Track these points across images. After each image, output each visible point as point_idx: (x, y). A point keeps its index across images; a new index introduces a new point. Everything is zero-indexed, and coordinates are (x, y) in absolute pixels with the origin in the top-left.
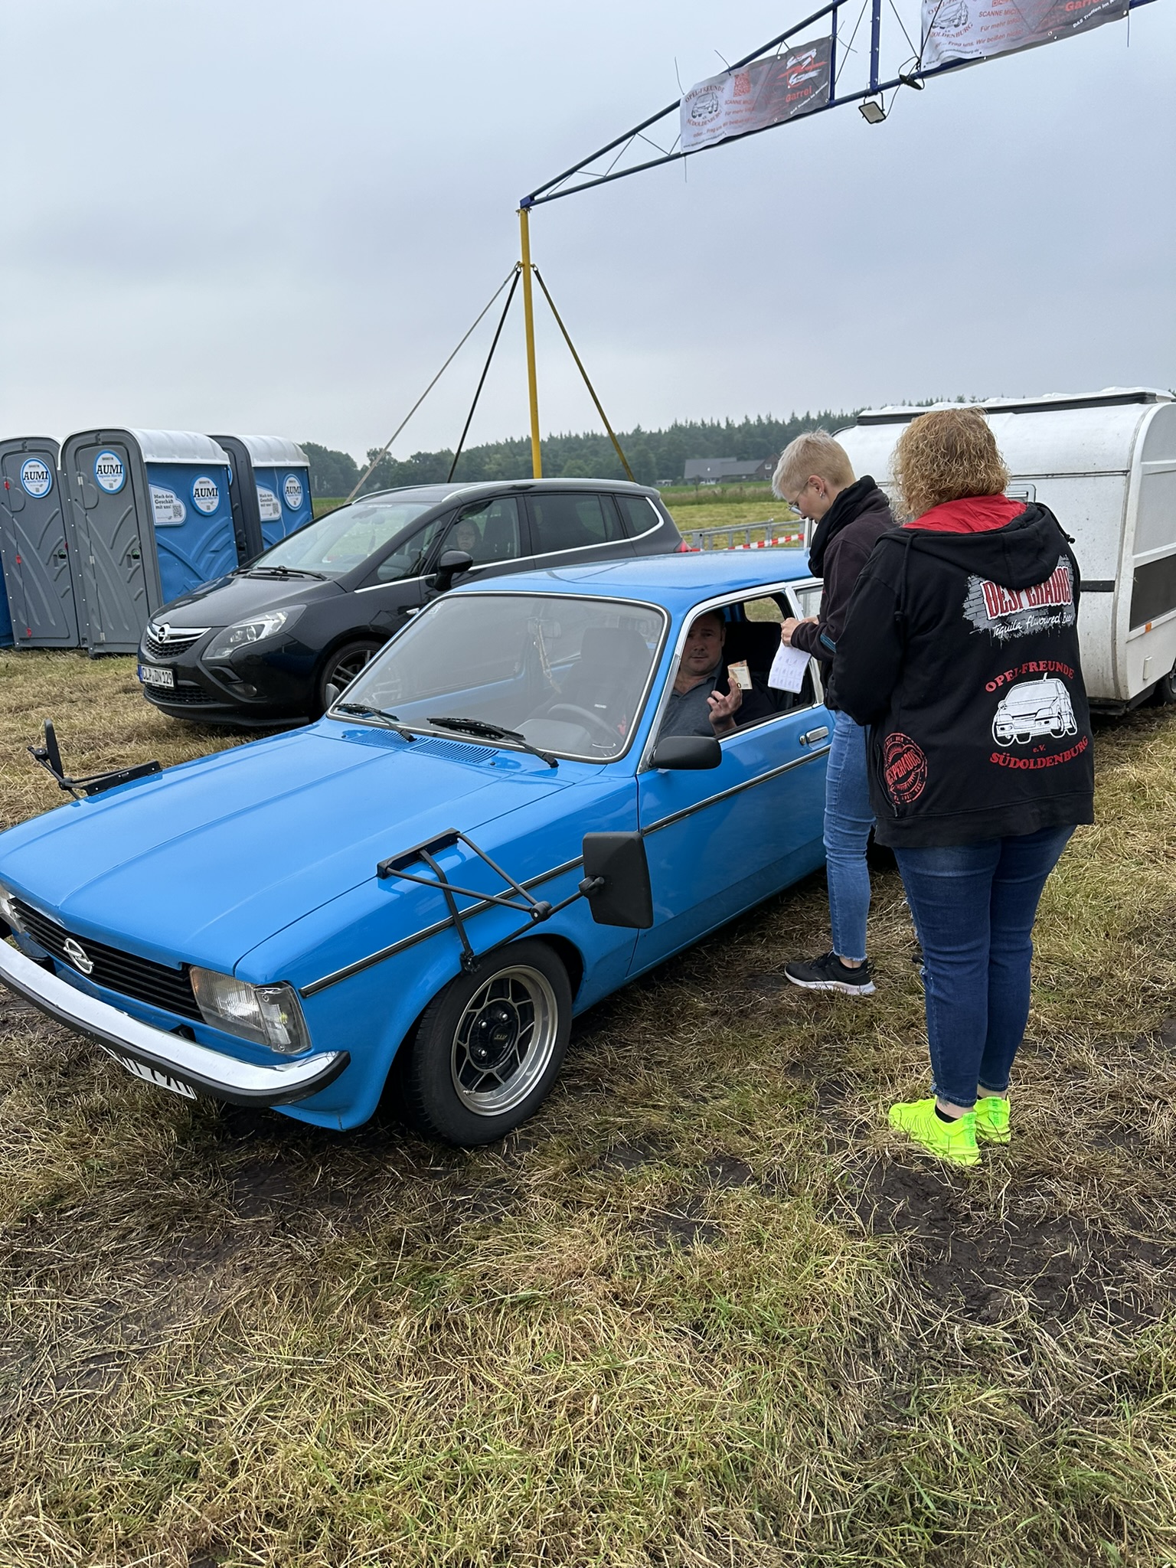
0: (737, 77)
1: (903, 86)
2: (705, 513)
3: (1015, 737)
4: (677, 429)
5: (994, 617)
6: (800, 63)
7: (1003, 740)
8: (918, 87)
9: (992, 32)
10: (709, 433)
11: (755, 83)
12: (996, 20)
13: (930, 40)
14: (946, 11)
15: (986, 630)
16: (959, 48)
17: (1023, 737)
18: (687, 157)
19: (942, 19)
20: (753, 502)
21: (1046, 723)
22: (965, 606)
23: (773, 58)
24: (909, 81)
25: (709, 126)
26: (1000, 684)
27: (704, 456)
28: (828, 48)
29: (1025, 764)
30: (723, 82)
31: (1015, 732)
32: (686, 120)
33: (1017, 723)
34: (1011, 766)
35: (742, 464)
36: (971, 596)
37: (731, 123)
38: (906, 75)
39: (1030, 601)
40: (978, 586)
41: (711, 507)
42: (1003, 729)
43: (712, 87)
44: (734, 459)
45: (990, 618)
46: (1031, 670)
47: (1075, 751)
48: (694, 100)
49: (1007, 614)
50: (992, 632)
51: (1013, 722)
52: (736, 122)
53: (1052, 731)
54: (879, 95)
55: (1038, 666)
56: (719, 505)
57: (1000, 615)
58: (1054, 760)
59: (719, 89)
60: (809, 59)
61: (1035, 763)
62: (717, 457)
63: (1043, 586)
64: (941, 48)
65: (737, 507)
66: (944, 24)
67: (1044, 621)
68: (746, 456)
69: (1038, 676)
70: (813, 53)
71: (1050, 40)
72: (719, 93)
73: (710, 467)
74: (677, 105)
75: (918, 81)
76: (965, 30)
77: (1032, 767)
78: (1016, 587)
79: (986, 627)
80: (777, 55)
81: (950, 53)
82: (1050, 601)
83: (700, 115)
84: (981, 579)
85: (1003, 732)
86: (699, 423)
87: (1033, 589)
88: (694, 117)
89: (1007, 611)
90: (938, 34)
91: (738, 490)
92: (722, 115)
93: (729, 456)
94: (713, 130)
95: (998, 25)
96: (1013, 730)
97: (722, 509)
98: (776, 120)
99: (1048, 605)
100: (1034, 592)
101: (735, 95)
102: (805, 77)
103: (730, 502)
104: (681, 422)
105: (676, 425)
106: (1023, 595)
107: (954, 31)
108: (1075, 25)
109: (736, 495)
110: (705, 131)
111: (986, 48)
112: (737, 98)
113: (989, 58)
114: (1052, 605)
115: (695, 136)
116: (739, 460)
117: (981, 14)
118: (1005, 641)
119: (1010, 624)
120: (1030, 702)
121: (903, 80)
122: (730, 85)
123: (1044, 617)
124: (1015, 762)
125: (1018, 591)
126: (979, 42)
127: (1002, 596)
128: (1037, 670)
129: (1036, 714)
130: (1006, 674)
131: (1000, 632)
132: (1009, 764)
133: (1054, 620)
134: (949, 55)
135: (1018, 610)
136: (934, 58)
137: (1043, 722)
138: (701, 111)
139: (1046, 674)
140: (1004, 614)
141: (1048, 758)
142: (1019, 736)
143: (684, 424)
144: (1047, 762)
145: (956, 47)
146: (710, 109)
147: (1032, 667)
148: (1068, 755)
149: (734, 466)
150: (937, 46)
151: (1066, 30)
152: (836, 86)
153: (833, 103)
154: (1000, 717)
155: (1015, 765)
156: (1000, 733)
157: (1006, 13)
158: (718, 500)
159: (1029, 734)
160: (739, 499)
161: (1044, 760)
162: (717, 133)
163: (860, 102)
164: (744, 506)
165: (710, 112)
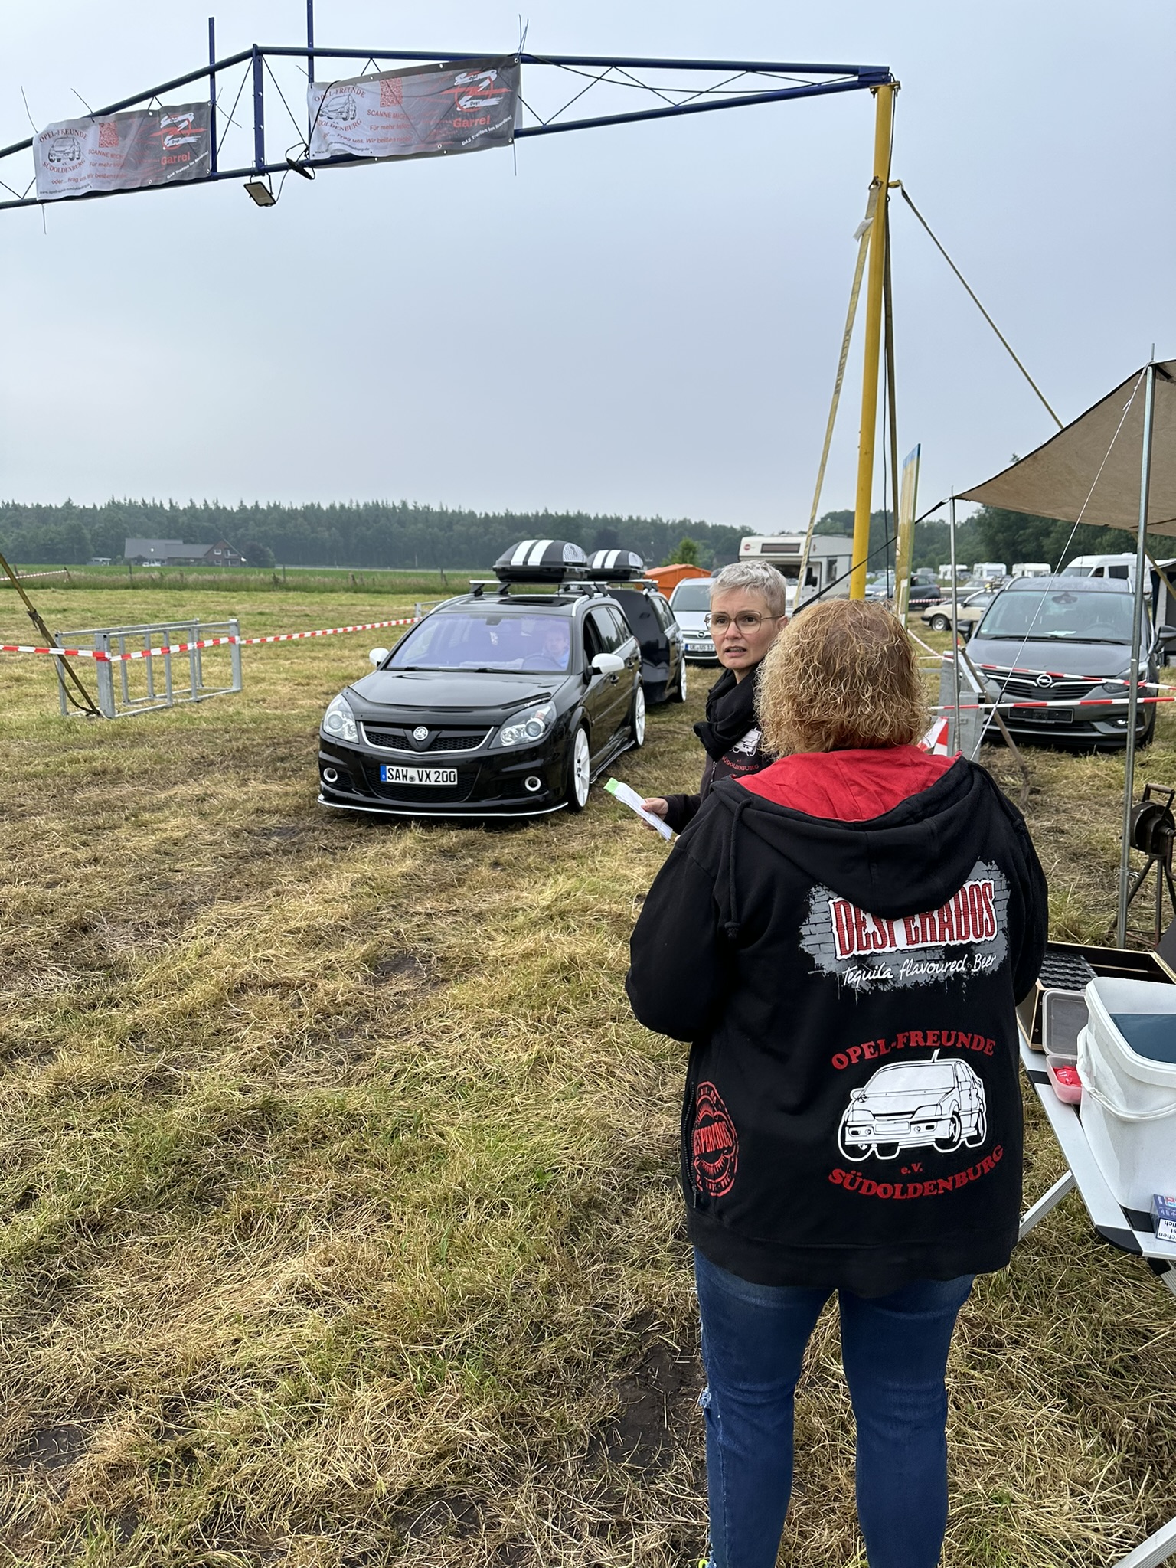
0: (102, 125)
1: (292, 172)
2: (140, 599)
3: (874, 1148)
4: (114, 506)
5: (846, 957)
6: (175, 125)
7: (854, 1150)
8: (309, 177)
9: (381, 133)
10: (152, 513)
11: (125, 137)
12: (385, 122)
13: (318, 129)
14: (334, 102)
15: (832, 974)
16: (349, 143)
17: (887, 1148)
18: (46, 205)
19: (330, 109)
20: (196, 589)
21: (928, 1128)
22: (804, 930)
23: (144, 114)
24: (299, 167)
25: (71, 174)
26: (855, 1061)
27: (147, 536)
28: (207, 114)
29: (885, 1191)
30: (85, 128)
31: (874, 1140)
32: (41, 162)
33: (881, 1125)
34: (863, 1191)
35: (189, 547)
36: (813, 918)
37: (97, 176)
38: (294, 160)
39: (909, 936)
40: (825, 905)
41: (147, 592)
42: (855, 1133)
43: (72, 130)
44: (181, 542)
45: (839, 957)
46: (913, 1044)
47: (975, 1172)
48: (49, 141)
49: (868, 952)
50: (842, 978)
51: (874, 1123)
52: (104, 176)
53: (938, 1141)
54: (267, 176)
55: (925, 1039)
56: (157, 591)
57: (855, 952)
58: (937, 1186)
59: (81, 135)
60: (186, 123)
61: (904, 1191)
62: (162, 537)
63: (935, 914)
64: (330, 139)
65: (178, 594)
66: (331, 115)
67: (938, 970)
68: (192, 539)
69: (921, 1054)
70: (190, 117)
71: (440, 153)
72: (80, 139)
73: (154, 547)
74: (28, 143)
75: (308, 170)
76: (355, 125)
77: (898, 1195)
78: (886, 913)
79: (832, 969)
80: (148, 111)
81: (338, 146)
82: (947, 937)
83: (59, 160)
84: (831, 894)
85: (856, 1138)
86: (140, 502)
87: (917, 917)
88: (52, 161)
89: (868, 947)
90: (326, 124)
91: (179, 577)
92: (87, 163)
93: (175, 538)
94: (76, 180)
95: (387, 127)
96: (872, 1136)
97: (160, 595)
98: (150, 182)
99: (943, 944)
100: (918, 922)
101: (101, 145)
102: (182, 141)
103: (170, 589)
104: (120, 499)
105: (113, 502)
106: (899, 927)
107: (342, 124)
108: (463, 143)
109: (177, 581)
110: (65, 179)
111: (376, 148)
112: (105, 150)
113: (381, 159)
114: (952, 943)
115: (53, 182)
116: (185, 542)
117: (370, 113)
118: (863, 994)
119: (873, 968)
120: (907, 1093)
121: (291, 165)
122: (93, 132)
123: (936, 961)
124: (870, 1186)
125: (892, 917)
126: (368, 141)
127: (862, 924)
128: (922, 1044)
129: (913, 1113)
130: (865, 1046)
131: (855, 978)
132: (860, 1188)
133: (956, 967)
134: (339, 148)
135: (888, 949)
136: (324, 148)
137: (923, 1126)
138: (60, 155)
139: (937, 1052)
140: (862, 953)
141: (926, 1184)
142: (880, 1147)
143: (123, 502)
144: (926, 1188)
145: (345, 141)
146: (71, 156)
147: (916, 1038)
148: (962, 1179)
149: (180, 549)
150: (325, 136)
151: (454, 146)
152: (218, 157)
153: (214, 176)
154: (855, 1113)
155: (869, 1189)
156: (850, 1140)
157: (395, 116)
158: (155, 585)
159: (897, 1144)
160: (182, 587)
161: (918, 1186)
162: (83, 183)
163: (246, 180)
164: (185, 594)
165: (71, 159)
